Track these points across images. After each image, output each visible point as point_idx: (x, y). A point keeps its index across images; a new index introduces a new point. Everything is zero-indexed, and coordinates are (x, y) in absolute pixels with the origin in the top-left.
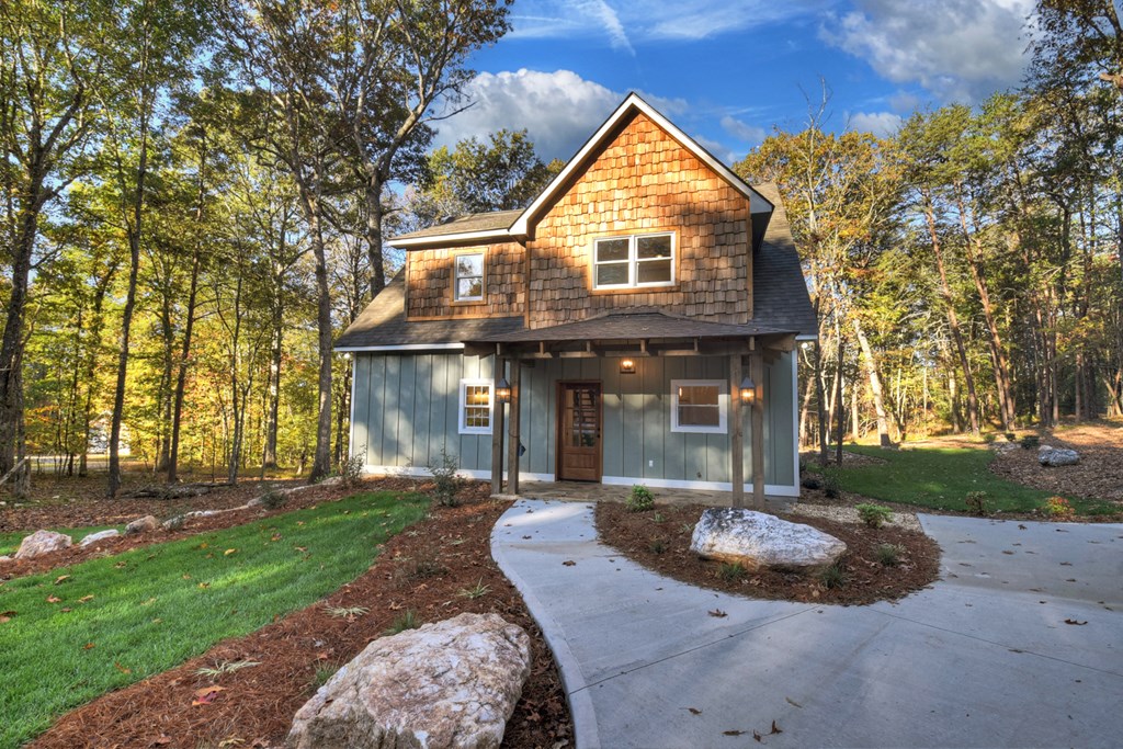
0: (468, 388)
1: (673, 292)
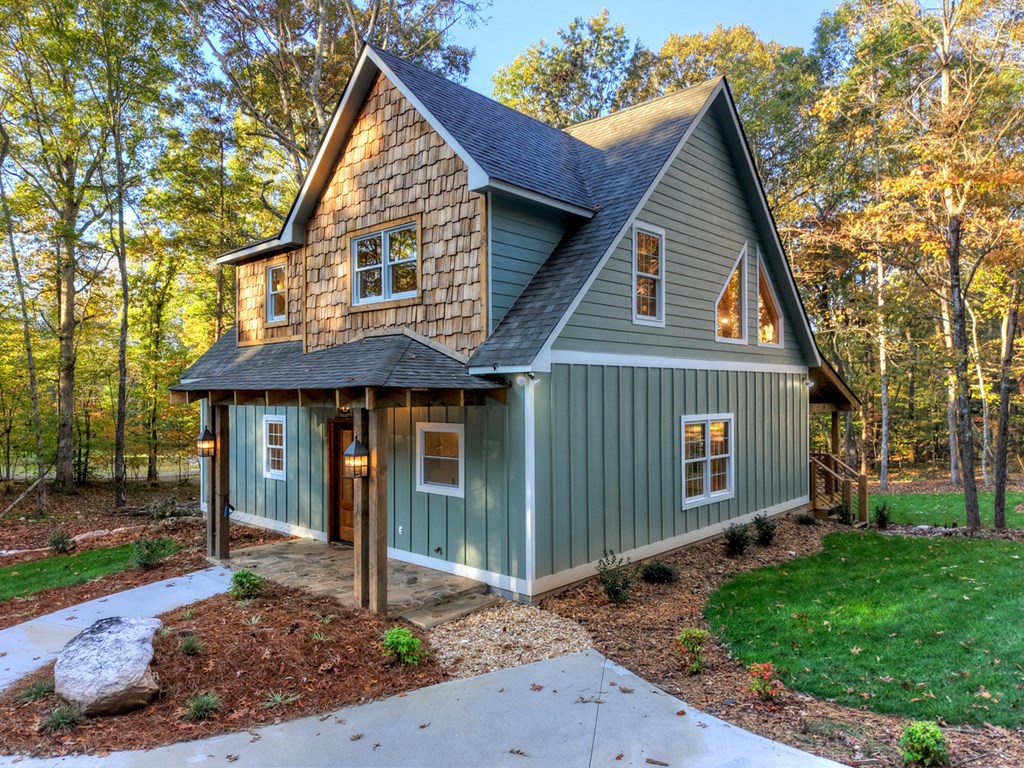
0: (271, 426)
1: (417, 305)
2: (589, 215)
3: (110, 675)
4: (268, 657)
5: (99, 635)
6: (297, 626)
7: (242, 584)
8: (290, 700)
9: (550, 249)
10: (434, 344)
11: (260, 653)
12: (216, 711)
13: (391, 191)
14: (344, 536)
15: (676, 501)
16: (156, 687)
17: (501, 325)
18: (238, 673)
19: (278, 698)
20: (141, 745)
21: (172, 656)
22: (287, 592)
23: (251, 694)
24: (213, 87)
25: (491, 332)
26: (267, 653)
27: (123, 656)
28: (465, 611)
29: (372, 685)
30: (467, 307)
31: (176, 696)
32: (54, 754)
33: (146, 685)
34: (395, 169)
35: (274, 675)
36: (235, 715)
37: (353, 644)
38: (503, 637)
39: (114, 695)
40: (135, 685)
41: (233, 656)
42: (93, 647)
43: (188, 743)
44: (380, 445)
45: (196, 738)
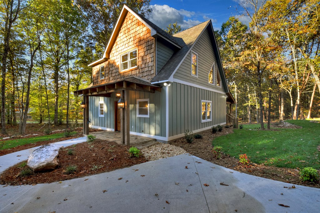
0: (101, 104)
1: (137, 69)
2: (180, 48)
3: (43, 160)
4: (94, 156)
5: (42, 149)
6: (104, 148)
7: (90, 138)
8: (100, 167)
9: (171, 56)
10: (141, 79)
11: (91, 155)
12: (75, 171)
13: (130, 41)
14: (118, 130)
15: (200, 121)
16: (58, 164)
17: (159, 72)
18: (85, 160)
19: (96, 167)
20: (48, 182)
21: (64, 155)
22: (103, 141)
23: (87, 166)
24: (90, 36)
25: (156, 74)
26: (94, 155)
27: (48, 155)
28: (151, 145)
29: (126, 163)
30: (150, 68)
31: (64, 167)
32: (18, 184)
33: (53, 163)
34: (131, 36)
35: (95, 161)
36: (82, 172)
37: (120, 152)
38: (162, 151)
39: (43, 166)
40: (50, 163)
41: (83, 155)
42: (40, 152)
43: (64, 181)
44: (127, 100)
45: (67, 179)
